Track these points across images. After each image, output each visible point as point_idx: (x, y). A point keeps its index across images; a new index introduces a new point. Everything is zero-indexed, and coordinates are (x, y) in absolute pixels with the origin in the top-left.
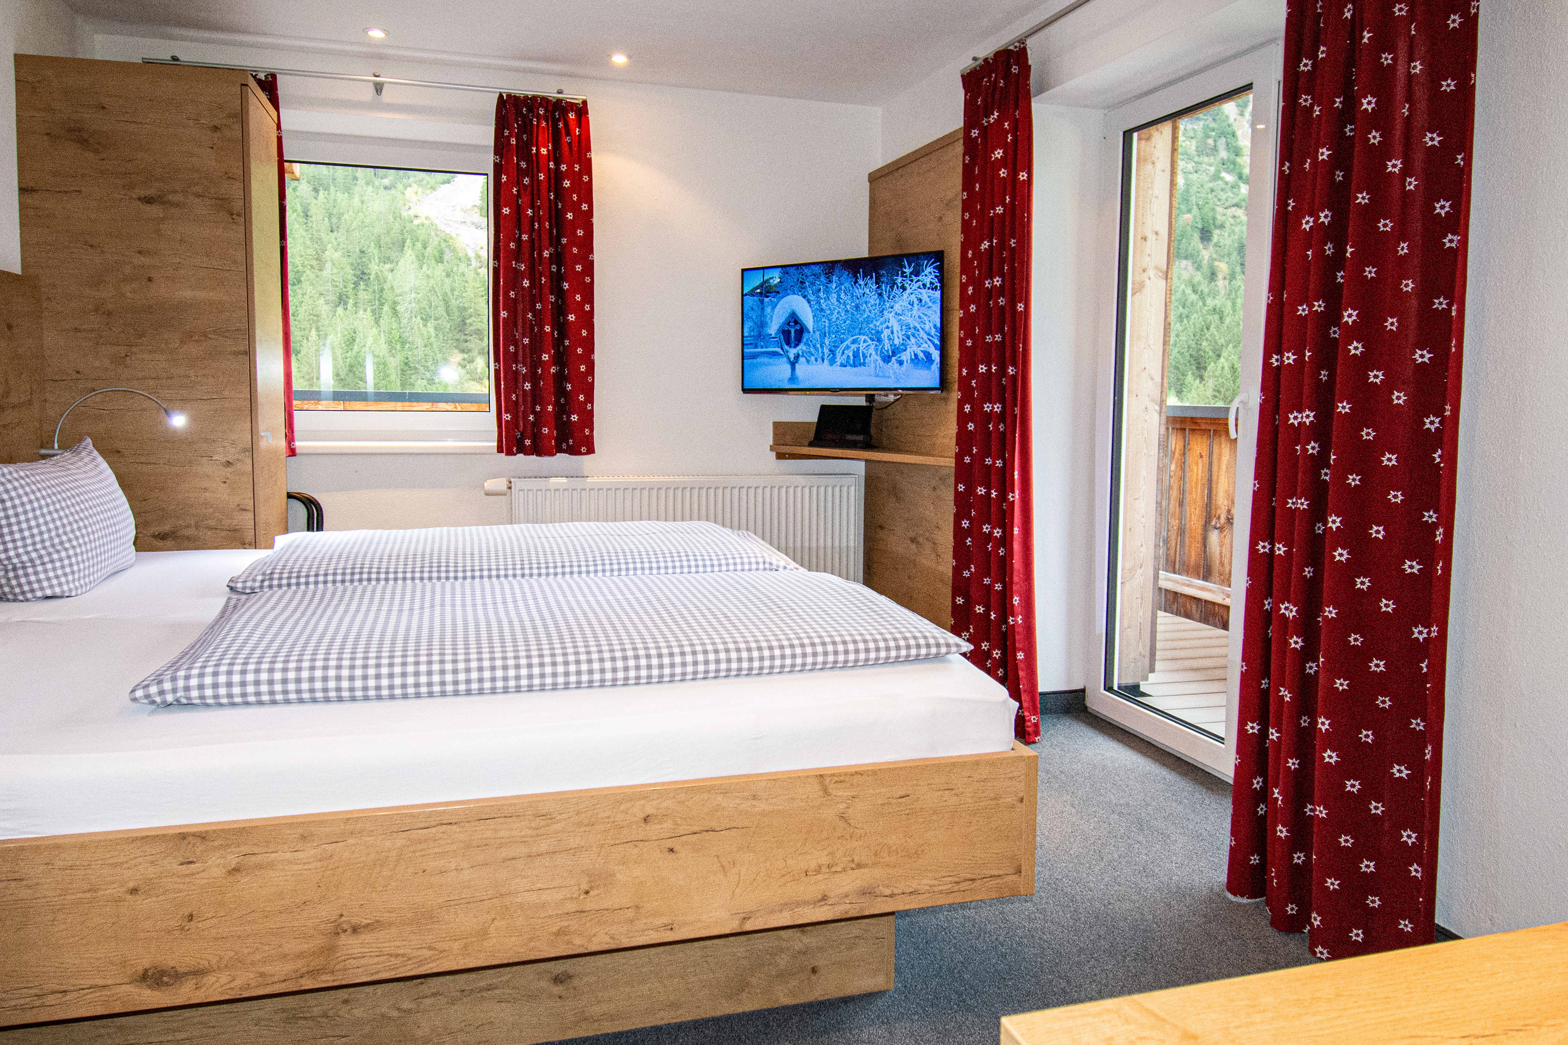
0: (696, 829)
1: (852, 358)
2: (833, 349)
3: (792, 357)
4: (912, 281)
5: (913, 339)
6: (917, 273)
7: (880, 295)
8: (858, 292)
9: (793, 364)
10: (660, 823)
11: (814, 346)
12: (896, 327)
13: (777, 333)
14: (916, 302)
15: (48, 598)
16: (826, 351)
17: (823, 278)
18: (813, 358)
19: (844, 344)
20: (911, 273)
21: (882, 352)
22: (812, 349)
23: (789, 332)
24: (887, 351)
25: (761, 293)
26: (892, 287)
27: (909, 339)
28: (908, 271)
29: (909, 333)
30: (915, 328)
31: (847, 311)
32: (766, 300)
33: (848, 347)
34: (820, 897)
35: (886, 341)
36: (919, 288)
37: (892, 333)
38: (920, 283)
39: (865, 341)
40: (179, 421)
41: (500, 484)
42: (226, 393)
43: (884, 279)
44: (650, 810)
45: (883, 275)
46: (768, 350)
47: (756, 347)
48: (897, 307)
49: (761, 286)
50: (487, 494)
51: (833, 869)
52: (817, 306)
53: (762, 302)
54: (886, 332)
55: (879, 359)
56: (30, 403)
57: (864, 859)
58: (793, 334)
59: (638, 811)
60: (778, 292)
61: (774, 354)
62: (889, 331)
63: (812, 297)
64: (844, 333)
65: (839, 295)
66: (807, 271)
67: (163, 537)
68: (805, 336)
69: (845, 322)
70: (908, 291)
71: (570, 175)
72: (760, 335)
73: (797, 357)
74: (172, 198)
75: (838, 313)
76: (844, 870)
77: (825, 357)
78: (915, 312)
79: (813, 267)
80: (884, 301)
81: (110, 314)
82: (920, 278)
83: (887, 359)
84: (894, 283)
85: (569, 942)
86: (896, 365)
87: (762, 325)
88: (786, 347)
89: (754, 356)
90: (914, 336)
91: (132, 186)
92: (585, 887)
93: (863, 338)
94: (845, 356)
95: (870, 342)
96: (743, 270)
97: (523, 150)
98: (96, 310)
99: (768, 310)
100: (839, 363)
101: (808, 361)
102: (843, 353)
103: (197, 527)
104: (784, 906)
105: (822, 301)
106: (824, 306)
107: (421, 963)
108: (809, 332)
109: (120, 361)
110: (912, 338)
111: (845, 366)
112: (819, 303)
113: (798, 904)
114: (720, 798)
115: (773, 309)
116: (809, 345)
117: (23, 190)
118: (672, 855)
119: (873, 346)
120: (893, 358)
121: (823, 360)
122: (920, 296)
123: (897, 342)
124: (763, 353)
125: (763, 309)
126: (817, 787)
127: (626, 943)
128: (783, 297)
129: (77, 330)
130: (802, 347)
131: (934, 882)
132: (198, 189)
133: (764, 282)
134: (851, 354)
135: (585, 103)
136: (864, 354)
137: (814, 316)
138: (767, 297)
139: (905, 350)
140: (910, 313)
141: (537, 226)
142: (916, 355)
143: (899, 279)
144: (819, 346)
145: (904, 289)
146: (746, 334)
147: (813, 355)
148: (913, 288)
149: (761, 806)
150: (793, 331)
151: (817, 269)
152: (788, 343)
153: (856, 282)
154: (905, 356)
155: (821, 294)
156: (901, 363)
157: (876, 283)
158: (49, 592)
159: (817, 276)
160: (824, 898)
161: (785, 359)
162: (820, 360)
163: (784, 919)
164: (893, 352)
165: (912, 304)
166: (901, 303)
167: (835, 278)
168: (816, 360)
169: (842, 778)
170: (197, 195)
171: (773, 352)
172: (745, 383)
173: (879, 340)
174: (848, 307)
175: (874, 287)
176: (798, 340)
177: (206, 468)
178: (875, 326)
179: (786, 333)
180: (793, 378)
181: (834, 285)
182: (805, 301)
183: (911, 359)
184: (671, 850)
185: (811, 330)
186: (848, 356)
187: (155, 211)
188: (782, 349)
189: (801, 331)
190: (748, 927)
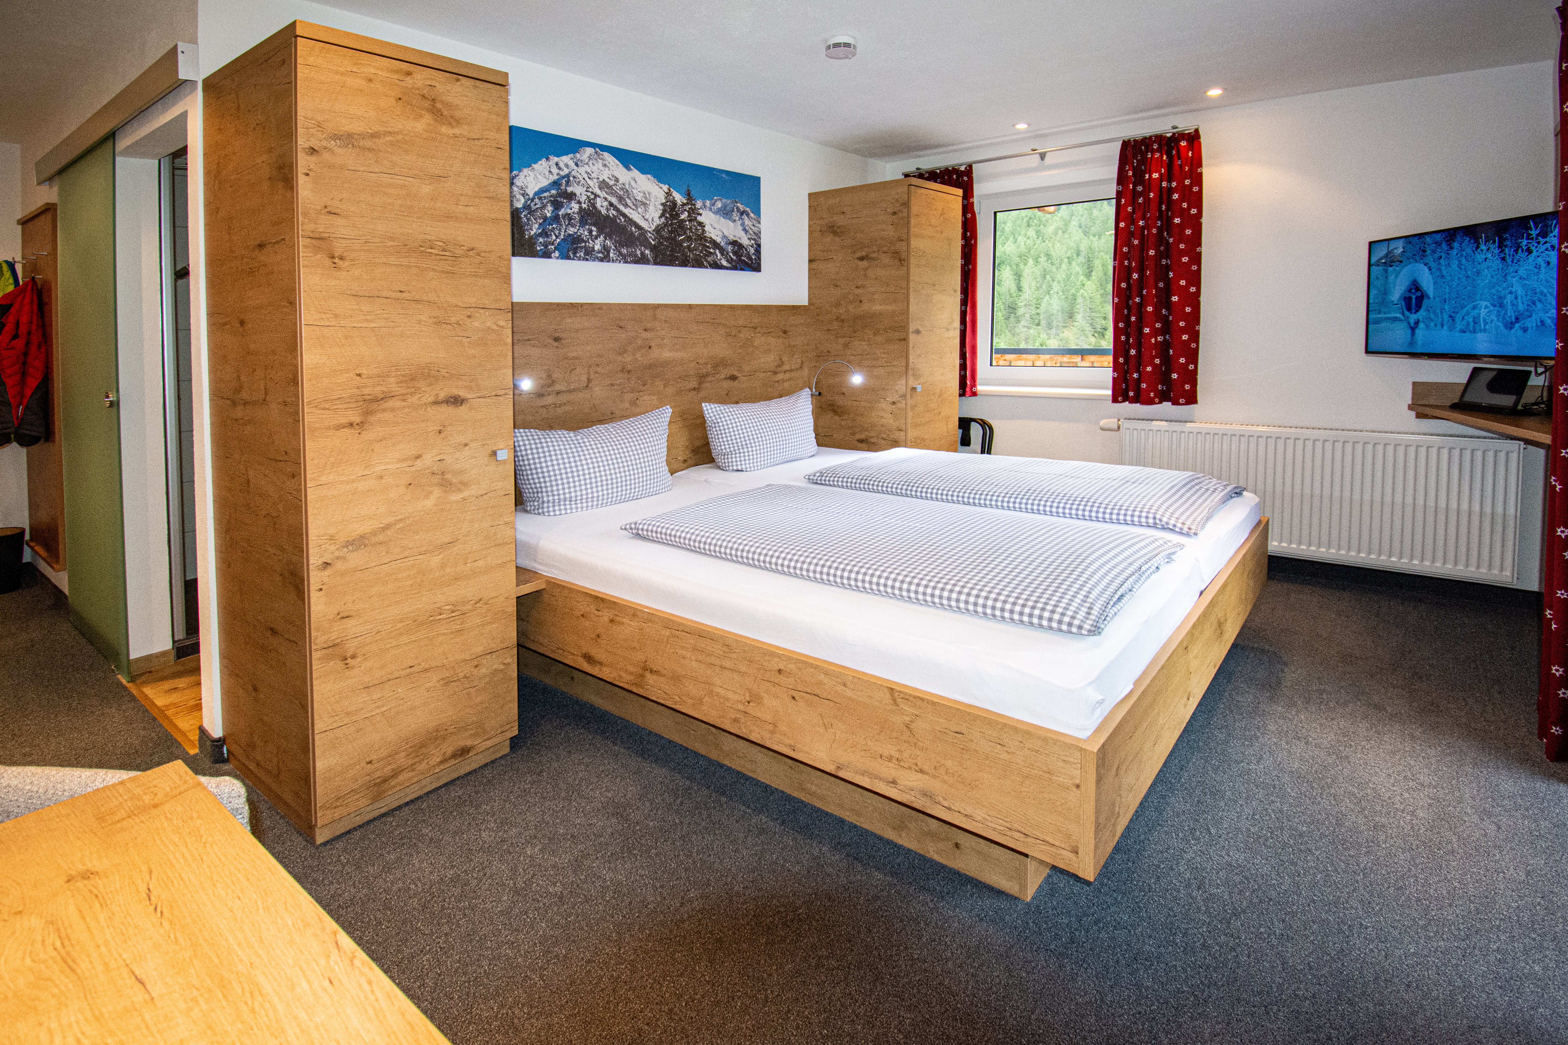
0: (809, 691)
1: (1472, 324)
2: (1453, 314)
3: (1412, 322)
4: (1538, 243)
5: (1539, 305)
6: (1544, 234)
7: (1503, 259)
8: (1480, 257)
9: (1413, 329)
10: (787, 677)
11: (1434, 312)
12: (1520, 292)
13: (1399, 300)
14: (1543, 265)
15: (738, 470)
16: (1446, 317)
17: (1444, 245)
18: (1432, 324)
19: (1465, 310)
20: (1537, 235)
21: (1504, 318)
22: (1432, 316)
23: (1410, 298)
24: (1511, 317)
25: (1385, 263)
26: (1516, 251)
27: (1534, 303)
28: (1534, 233)
29: (1535, 299)
30: (1542, 293)
31: (1468, 277)
32: (1390, 269)
33: (1468, 313)
34: (891, 780)
35: (1510, 307)
36: (1546, 250)
37: (1516, 298)
38: (1548, 245)
39: (1486, 307)
40: (857, 380)
41: (1112, 423)
42: (895, 363)
43: (1508, 243)
44: (782, 667)
45: (1506, 239)
46: (1389, 316)
47: (1380, 312)
48: (1522, 272)
49: (1386, 256)
50: (1102, 429)
51: (902, 764)
52: (1438, 273)
53: (1386, 271)
54: (1509, 298)
55: (1500, 324)
56: (801, 368)
57: (926, 768)
58: (1414, 301)
59: (776, 664)
60: (1401, 262)
61: (1395, 319)
62: (1513, 296)
63: (1433, 265)
64: (1464, 299)
65: (1460, 261)
66: (1428, 239)
67: (861, 441)
68: (1425, 302)
69: (1465, 288)
70: (1535, 254)
71: (1182, 189)
72: (1384, 302)
73: (1417, 323)
74: (872, 255)
75: (1459, 278)
76: (910, 768)
77: (1445, 323)
78: (1541, 276)
79: (1434, 235)
80: (1508, 266)
81: (843, 321)
82: (1548, 239)
83: (1510, 326)
84: (1518, 247)
85: (740, 728)
86: (1520, 333)
87: (1385, 293)
88: (1407, 313)
89: (1377, 322)
90: (1540, 301)
91: (854, 252)
92: (748, 699)
93: (1484, 303)
94: (1464, 322)
95: (1492, 308)
96: (1370, 243)
97: (1139, 178)
98: (837, 319)
99: (1391, 278)
100: (1458, 329)
101: (1427, 326)
102: (1463, 319)
103: (877, 437)
104: (864, 773)
105: (1443, 268)
106: (1444, 273)
107: (676, 703)
108: (1429, 298)
109: (846, 346)
110: (1538, 303)
111: (1465, 332)
112: (1439, 269)
113: (877, 777)
114: (823, 676)
115: (1397, 276)
116: (1429, 311)
117: (811, 261)
118: (793, 701)
119: (1495, 312)
120: (1517, 325)
121: (1442, 325)
122: (1548, 259)
123: (1521, 307)
124: (1386, 319)
125: (1386, 277)
126: (888, 696)
127: (768, 745)
128: (1406, 265)
129: (829, 330)
130: (1422, 313)
131: (988, 817)
132: (885, 249)
133: (1389, 253)
134: (1471, 320)
135: (1197, 131)
136: (1484, 320)
137: (1435, 283)
138: (1391, 266)
139: (1531, 316)
140: (1536, 277)
141: (1146, 232)
142: (1542, 322)
143: (1525, 242)
144: (1438, 312)
145: (1529, 252)
146: (1371, 301)
147: (1432, 320)
148: (1541, 250)
149: (849, 693)
150: (1414, 297)
151: (1438, 237)
152: (1409, 309)
153: (1477, 248)
154: (1530, 323)
155: (1442, 261)
156: (1525, 330)
157: (1499, 247)
158: (739, 468)
159: (1438, 244)
160: (894, 782)
161: (1405, 324)
162: (1439, 326)
163: (865, 782)
164: (1517, 319)
165: (1538, 267)
166: (1525, 267)
167: (1456, 245)
168: (1436, 325)
169: (907, 697)
170: (884, 252)
171: (1395, 318)
172: (1369, 346)
173: (1501, 305)
174: (1469, 272)
175: (1497, 251)
176: (1419, 307)
177: (883, 405)
178: (1498, 291)
179: (1407, 300)
180: (1412, 343)
181: (1455, 252)
182: (1426, 269)
183: (1537, 326)
184: (794, 698)
185: (1431, 297)
186: (1468, 322)
187: (865, 263)
188: (1403, 314)
189: (1421, 298)
190: (841, 774)
